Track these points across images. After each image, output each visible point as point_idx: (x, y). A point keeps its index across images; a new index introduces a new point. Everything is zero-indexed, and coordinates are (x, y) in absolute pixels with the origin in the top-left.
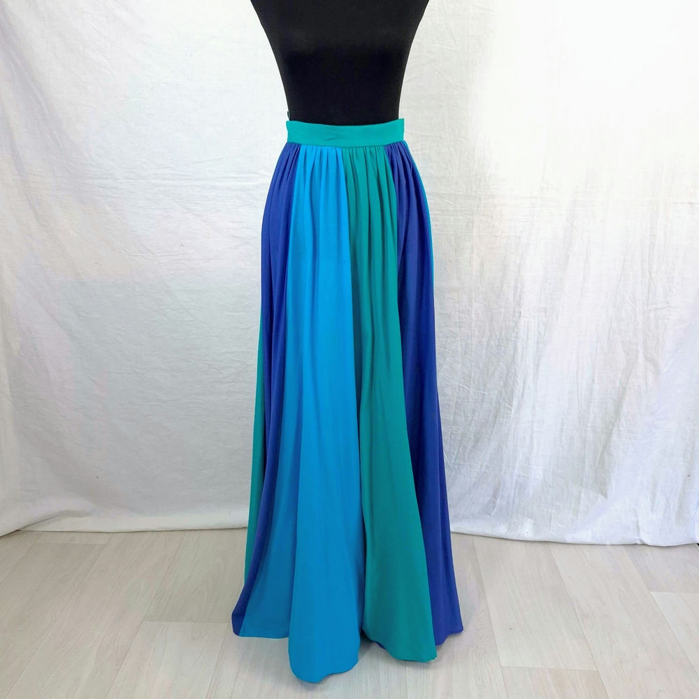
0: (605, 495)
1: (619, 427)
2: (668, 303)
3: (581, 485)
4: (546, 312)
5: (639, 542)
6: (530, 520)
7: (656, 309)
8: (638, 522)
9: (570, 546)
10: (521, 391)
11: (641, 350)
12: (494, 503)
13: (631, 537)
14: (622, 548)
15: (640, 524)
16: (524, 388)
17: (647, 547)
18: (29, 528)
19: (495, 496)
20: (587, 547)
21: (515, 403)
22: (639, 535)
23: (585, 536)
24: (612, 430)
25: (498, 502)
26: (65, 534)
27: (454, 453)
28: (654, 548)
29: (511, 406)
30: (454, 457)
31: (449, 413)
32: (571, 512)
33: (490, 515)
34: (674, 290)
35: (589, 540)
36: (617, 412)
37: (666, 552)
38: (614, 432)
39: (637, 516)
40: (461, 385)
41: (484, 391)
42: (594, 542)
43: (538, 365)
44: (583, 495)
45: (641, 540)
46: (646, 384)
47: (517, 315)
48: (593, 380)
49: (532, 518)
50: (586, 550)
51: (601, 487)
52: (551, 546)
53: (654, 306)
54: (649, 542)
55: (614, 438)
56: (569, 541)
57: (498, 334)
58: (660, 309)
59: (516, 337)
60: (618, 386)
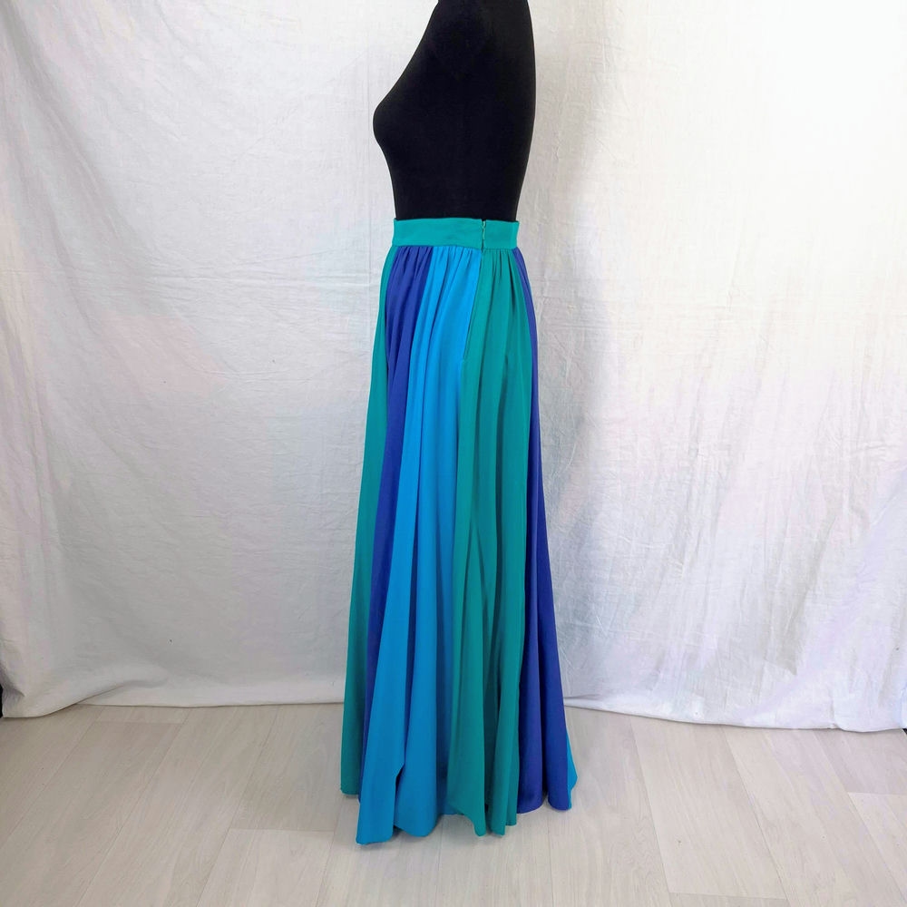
0: (795, 673)
1: (814, 590)
2: (882, 440)
3: (765, 658)
4: (729, 450)
5: (832, 727)
6: (700, 698)
7: (868, 448)
8: (832, 702)
9: (748, 730)
10: (696, 545)
11: (846, 497)
12: (657, 675)
13: (824, 720)
14: (812, 733)
15: (835, 706)
16: (698, 544)
17: (842, 733)
18: (89, 702)
19: (658, 668)
20: (768, 731)
21: (687, 560)
22: (833, 718)
23: (767, 719)
24: (805, 594)
25: (662, 675)
26: (132, 709)
28: (851, 734)
29: (683, 563)
30: (610, 623)
31: (605, 570)
32: (751, 690)
33: (651, 690)
34: (891, 425)
35: (772, 724)
36: (813, 573)
37: (865, 739)
38: (808, 596)
39: (831, 696)
40: (621, 537)
41: (649, 544)
42: (778, 725)
43: (718, 514)
44: (765, 668)
45: (835, 725)
46: (851, 538)
47: (693, 453)
48: (785, 533)
49: (702, 696)
50: (767, 735)
51: (790, 661)
52: (724, 729)
53: (866, 444)
54: (845, 728)
55: (808, 603)
56: (747, 725)
57: (668, 475)
58: (873, 448)
59: (691, 480)
60: (815, 540)
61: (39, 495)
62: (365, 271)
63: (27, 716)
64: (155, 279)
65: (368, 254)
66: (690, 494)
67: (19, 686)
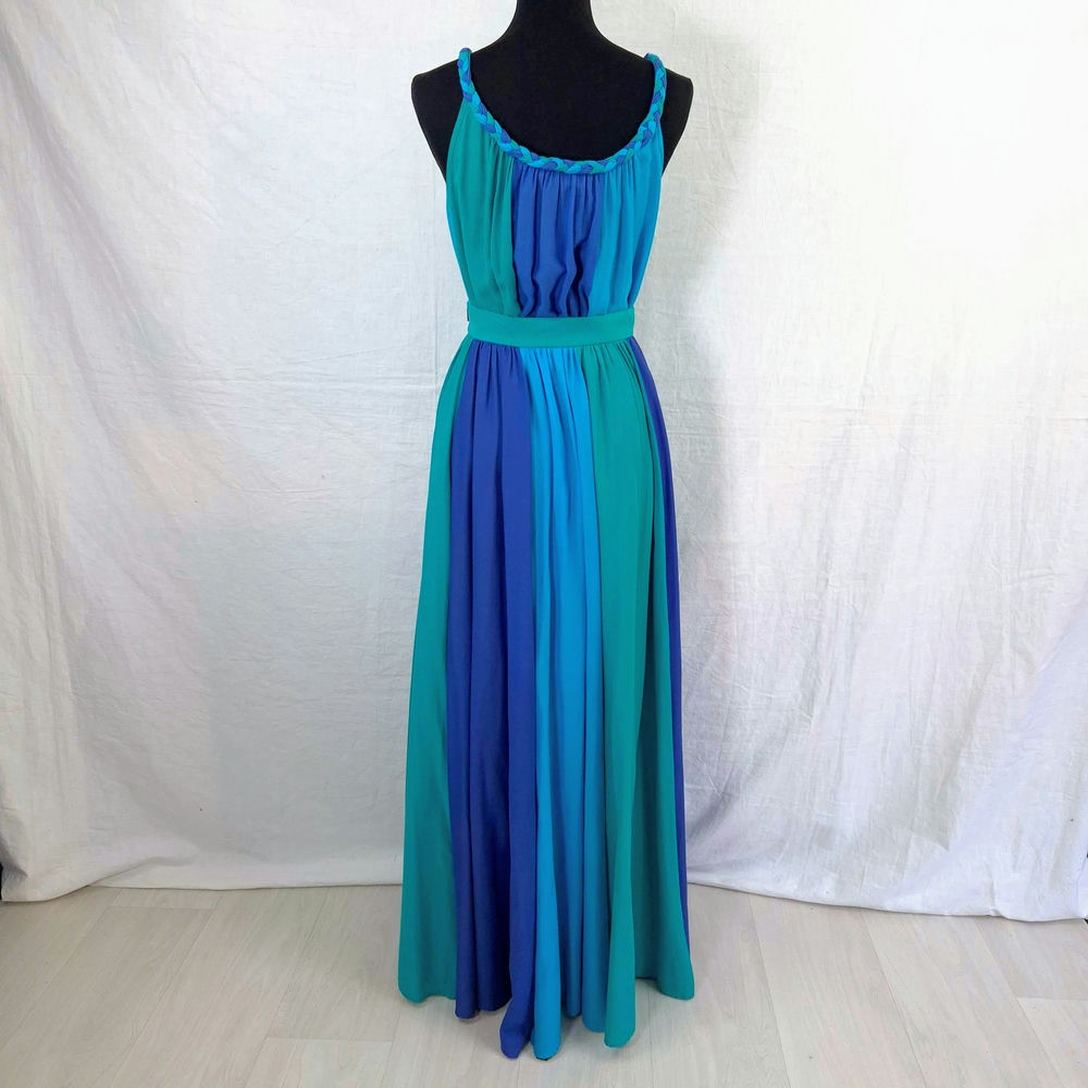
0: (946, 847)
1: (969, 747)
2: (1049, 568)
3: (911, 829)
4: (865, 579)
5: (992, 914)
6: (833, 874)
7: (1032, 576)
8: (992, 884)
10: (827, 694)
11: (1006, 636)
12: (781, 847)
13: (982, 906)
14: (972, 921)
15: (995, 887)
16: (830, 691)
18: (103, 883)
21: (817, 711)
22: (993, 903)
23: (914, 902)
24: (959, 751)
25: (787, 846)
26: (154, 891)
27: (724, 779)
28: (1015, 923)
29: (811, 716)
31: (718, 725)
32: (894, 867)
33: (774, 861)
34: (1060, 549)
35: (918, 908)
36: (968, 725)
38: (962, 754)
39: (990, 875)
40: (736, 684)
41: (771, 693)
42: (926, 911)
43: (853, 657)
44: (913, 844)
45: (996, 911)
46: (1013, 687)
47: (822, 584)
48: (934, 678)
49: (836, 872)
50: (916, 921)
51: (940, 832)
52: (864, 914)
53: (1028, 573)
55: (963, 763)
56: (890, 908)
57: (793, 610)
58: (1038, 576)
59: (820, 616)
60: (970, 686)
61: (48, 635)
62: (430, 371)
63: (30, 899)
64: (186, 381)
65: (434, 351)
66: (819, 634)
67: (22, 864)
